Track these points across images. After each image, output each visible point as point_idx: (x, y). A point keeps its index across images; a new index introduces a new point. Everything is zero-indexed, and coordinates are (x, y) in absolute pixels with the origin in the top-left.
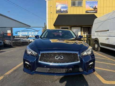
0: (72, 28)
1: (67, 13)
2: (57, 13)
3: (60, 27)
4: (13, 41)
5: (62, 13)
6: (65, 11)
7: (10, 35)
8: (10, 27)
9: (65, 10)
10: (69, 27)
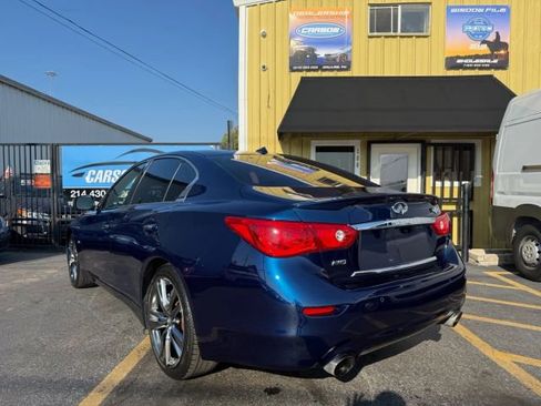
0: (374, 148)
1: (348, 69)
2: (292, 70)
3: (309, 145)
4: (63, 214)
5: (320, 68)
6: (334, 60)
7: (46, 184)
8: (46, 145)
9: (336, 52)
10: (356, 143)
